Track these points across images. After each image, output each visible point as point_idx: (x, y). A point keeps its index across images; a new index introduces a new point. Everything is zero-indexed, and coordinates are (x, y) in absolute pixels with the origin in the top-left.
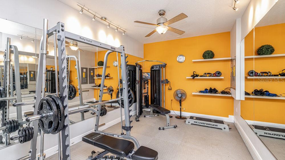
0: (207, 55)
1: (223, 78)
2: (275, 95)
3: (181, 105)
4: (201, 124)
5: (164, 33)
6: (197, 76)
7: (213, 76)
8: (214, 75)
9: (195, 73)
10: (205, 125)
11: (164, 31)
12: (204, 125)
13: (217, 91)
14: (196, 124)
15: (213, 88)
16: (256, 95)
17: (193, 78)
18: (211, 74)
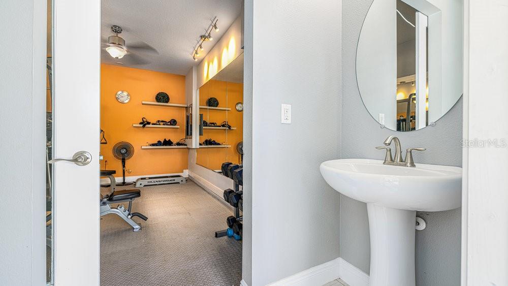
0: (162, 98)
1: (178, 127)
2: (219, 144)
3: (124, 166)
4: (157, 183)
5: (119, 58)
6: (149, 123)
7: (167, 125)
8: (169, 124)
9: (144, 120)
10: (162, 183)
11: (120, 56)
12: (160, 183)
13: (172, 143)
14: (151, 184)
15: (167, 140)
16: (207, 145)
17: (144, 126)
18: (166, 122)
